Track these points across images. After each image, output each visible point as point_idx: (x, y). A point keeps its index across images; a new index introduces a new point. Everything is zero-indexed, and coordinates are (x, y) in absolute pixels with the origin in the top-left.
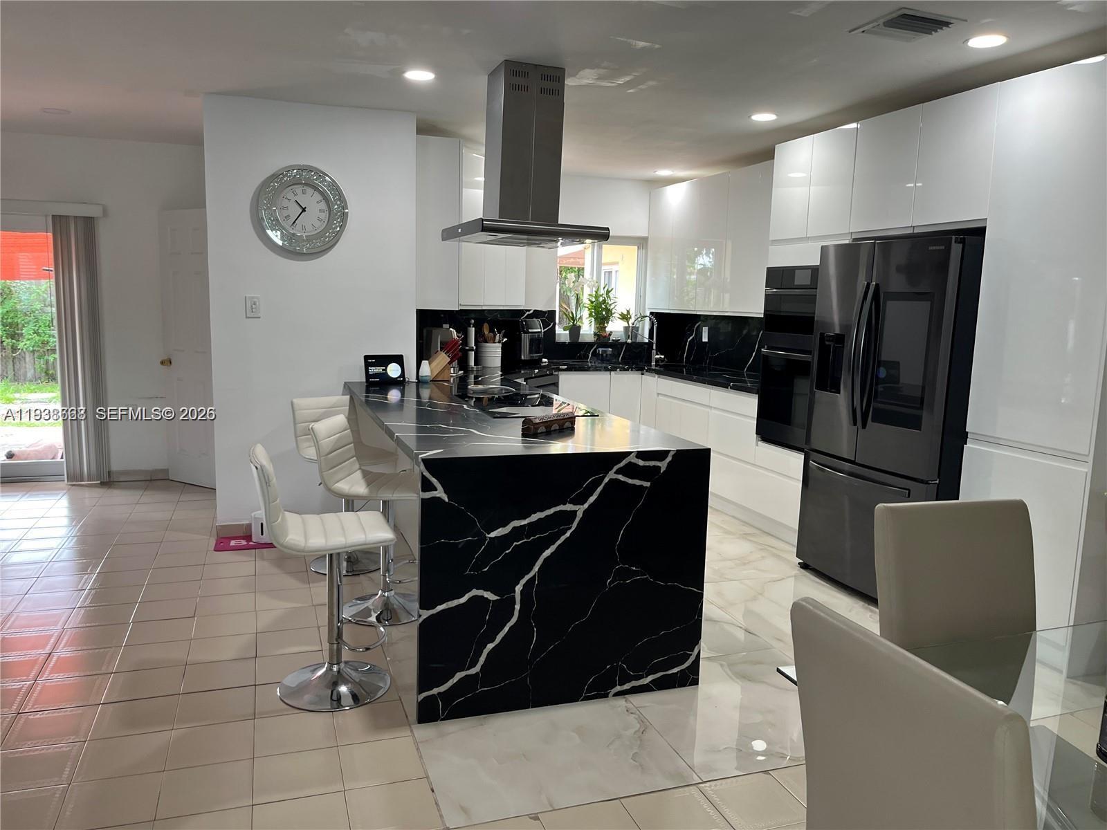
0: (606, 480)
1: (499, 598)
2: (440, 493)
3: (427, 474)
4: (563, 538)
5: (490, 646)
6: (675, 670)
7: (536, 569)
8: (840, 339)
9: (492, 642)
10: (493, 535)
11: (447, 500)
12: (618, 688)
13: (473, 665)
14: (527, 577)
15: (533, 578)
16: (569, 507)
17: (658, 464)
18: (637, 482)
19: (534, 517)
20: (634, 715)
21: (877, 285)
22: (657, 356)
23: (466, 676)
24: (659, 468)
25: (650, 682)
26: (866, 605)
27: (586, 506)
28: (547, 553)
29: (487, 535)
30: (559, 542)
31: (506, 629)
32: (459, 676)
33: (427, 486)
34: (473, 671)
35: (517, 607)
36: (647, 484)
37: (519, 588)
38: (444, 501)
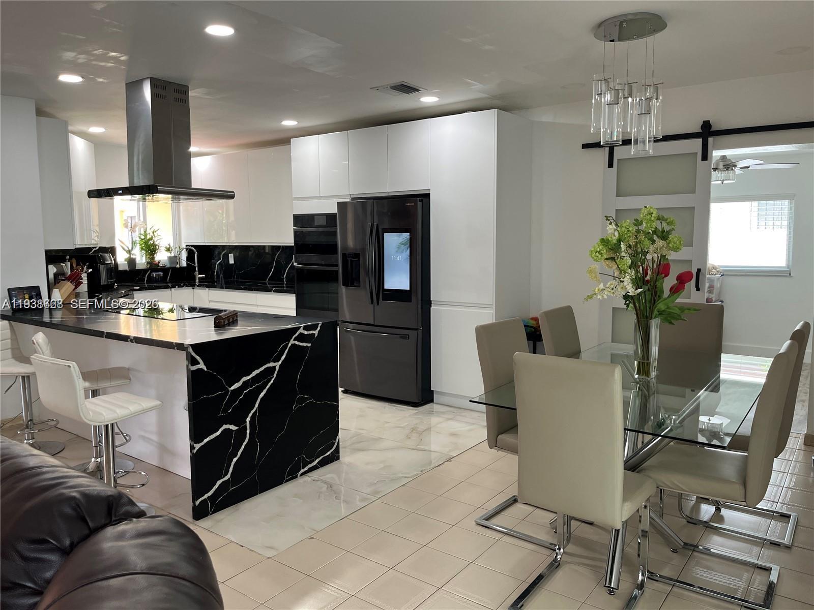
0: (290, 345)
1: (238, 428)
2: (202, 366)
3: (193, 354)
4: (270, 384)
5: (235, 460)
6: (328, 453)
7: (257, 406)
8: (356, 256)
9: (235, 457)
10: (232, 388)
11: (206, 370)
12: (302, 471)
13: (226, 474)
14: (252, 412)
15: (255, 412)
16: (271, 364)
17: (314, 332)
18: (304, 344)
19: (254, 373)
20: (319, 482)
21: (377, 224)
22: (200, 276)
23: (223, 482)
24: (315, 334)
25: (317, 463)
26: (390, 404)
27: (280, 362)
28: (262, 394)
29: (230, 389)
30: (268, 387)
31: (243, 447)
32: (219, 482)
33: (194, 362)
34: (226, 478)
35: (248, 432)
36: (309, 345)
37: (248, 420)
38: (204, 370)
